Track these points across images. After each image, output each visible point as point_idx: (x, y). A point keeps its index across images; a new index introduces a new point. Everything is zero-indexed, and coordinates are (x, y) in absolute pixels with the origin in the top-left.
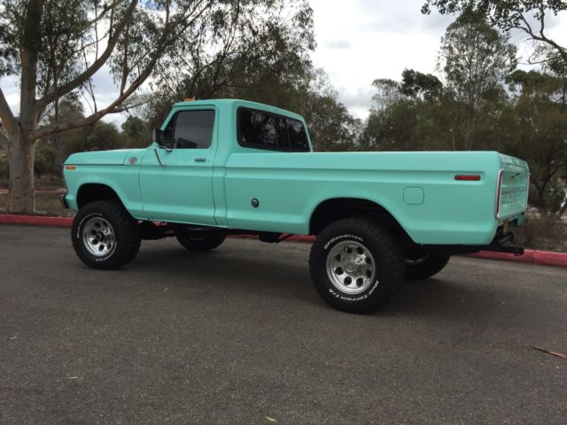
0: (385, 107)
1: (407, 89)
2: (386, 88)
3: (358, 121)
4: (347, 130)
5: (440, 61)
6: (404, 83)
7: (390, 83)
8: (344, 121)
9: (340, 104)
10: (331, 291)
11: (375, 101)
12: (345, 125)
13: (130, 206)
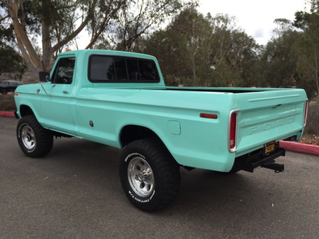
0: (281, 36)
1: (298, 23)
2: (282, 24)
3: (262, 46)
4: (255, 53)
5: (306, 6)
6: (295, 20)
7: (285, 21)
8: (253, 47)
9: (250, 36)
10: (130, 192)
11: (274, 33)
12: (253, 50)
13: (41, 120)
